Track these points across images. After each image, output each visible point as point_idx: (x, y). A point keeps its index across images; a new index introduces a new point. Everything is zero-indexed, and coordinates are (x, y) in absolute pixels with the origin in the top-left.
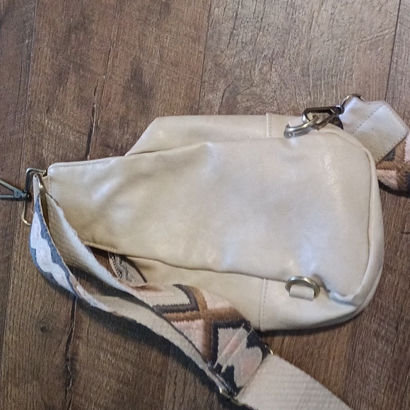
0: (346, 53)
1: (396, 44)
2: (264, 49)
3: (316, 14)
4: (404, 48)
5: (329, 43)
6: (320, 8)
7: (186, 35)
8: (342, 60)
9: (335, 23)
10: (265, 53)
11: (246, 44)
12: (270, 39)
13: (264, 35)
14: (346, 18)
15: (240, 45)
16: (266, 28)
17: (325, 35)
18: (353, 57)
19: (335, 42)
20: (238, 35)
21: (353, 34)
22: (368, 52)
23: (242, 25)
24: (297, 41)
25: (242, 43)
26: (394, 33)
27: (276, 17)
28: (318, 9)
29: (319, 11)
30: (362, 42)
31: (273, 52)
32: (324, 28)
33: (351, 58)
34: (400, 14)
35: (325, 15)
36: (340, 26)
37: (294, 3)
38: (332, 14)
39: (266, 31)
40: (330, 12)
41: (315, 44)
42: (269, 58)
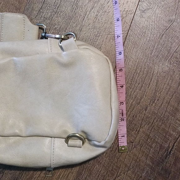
0: (99, 38)
1: (127, 40)
2: (56, 24)
3: (88, 13)
4: (130, 43)
5: (92, 30)
6: (91, 10)
7: (12, 4)
8: (97, 41)
9: (97, 20)
10: (56, 27)
11: (46, 18)
12: (60, 19)
13: (57, 17)
14: (104, 19)
15: (42, 18)
16: (59, 13)
17: (91, 26)
18: (103, 41)
19: (95, 30)
20: (43, 13)
21: (105, 29)
22: (112, 40)
23: (46, 8)
24: (75, 25)
25: (44, 18)
26: (126, 34)
27: (66, 8)
28: (89, 11)
29: (90, 12)
30: (109, 34)
31: (60, 27)
32: (91, 22)
33: (102, 41)
34: (132, 25)
35: (93, 15)
36: (99, 23)
37: (78, 4)
38: (96, 15)
39: (59, 15)
40: (95, 14)
41: (84, 29)
42: (58, 30)
